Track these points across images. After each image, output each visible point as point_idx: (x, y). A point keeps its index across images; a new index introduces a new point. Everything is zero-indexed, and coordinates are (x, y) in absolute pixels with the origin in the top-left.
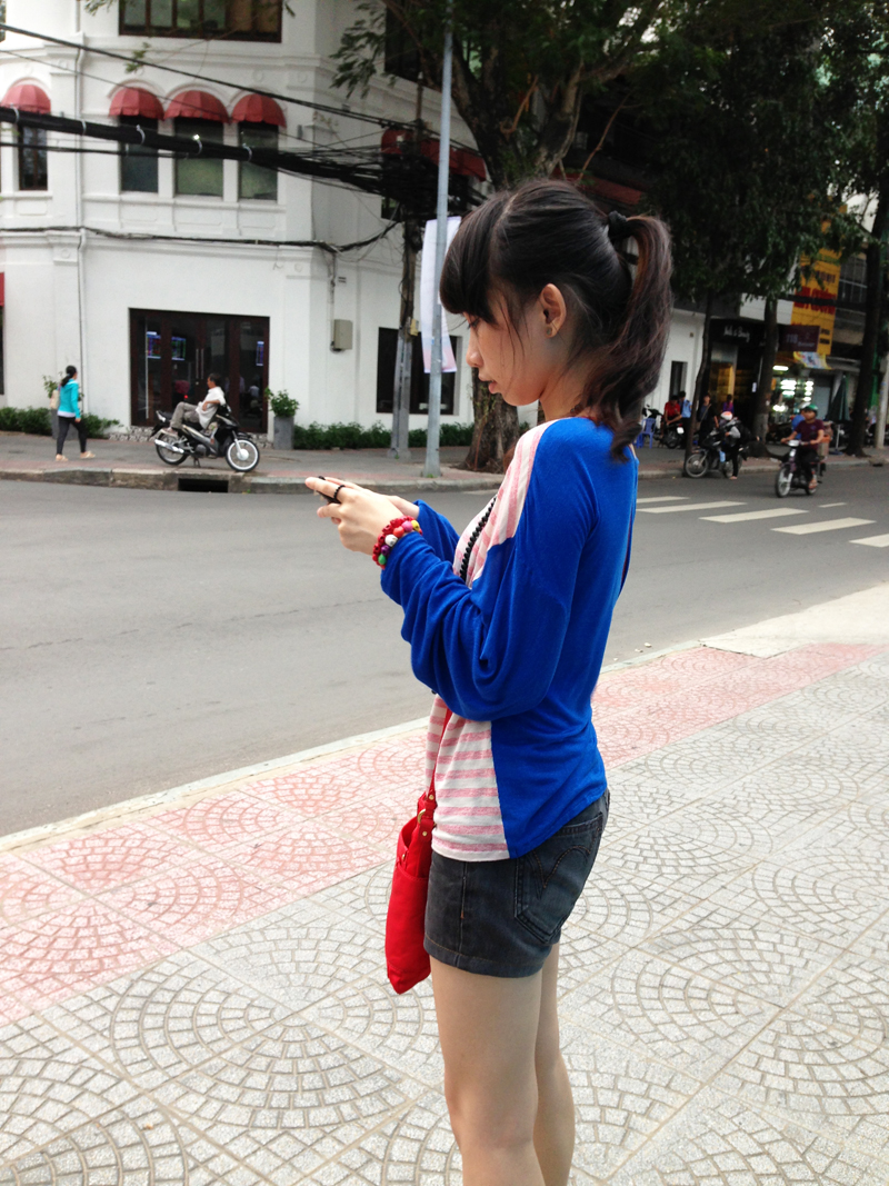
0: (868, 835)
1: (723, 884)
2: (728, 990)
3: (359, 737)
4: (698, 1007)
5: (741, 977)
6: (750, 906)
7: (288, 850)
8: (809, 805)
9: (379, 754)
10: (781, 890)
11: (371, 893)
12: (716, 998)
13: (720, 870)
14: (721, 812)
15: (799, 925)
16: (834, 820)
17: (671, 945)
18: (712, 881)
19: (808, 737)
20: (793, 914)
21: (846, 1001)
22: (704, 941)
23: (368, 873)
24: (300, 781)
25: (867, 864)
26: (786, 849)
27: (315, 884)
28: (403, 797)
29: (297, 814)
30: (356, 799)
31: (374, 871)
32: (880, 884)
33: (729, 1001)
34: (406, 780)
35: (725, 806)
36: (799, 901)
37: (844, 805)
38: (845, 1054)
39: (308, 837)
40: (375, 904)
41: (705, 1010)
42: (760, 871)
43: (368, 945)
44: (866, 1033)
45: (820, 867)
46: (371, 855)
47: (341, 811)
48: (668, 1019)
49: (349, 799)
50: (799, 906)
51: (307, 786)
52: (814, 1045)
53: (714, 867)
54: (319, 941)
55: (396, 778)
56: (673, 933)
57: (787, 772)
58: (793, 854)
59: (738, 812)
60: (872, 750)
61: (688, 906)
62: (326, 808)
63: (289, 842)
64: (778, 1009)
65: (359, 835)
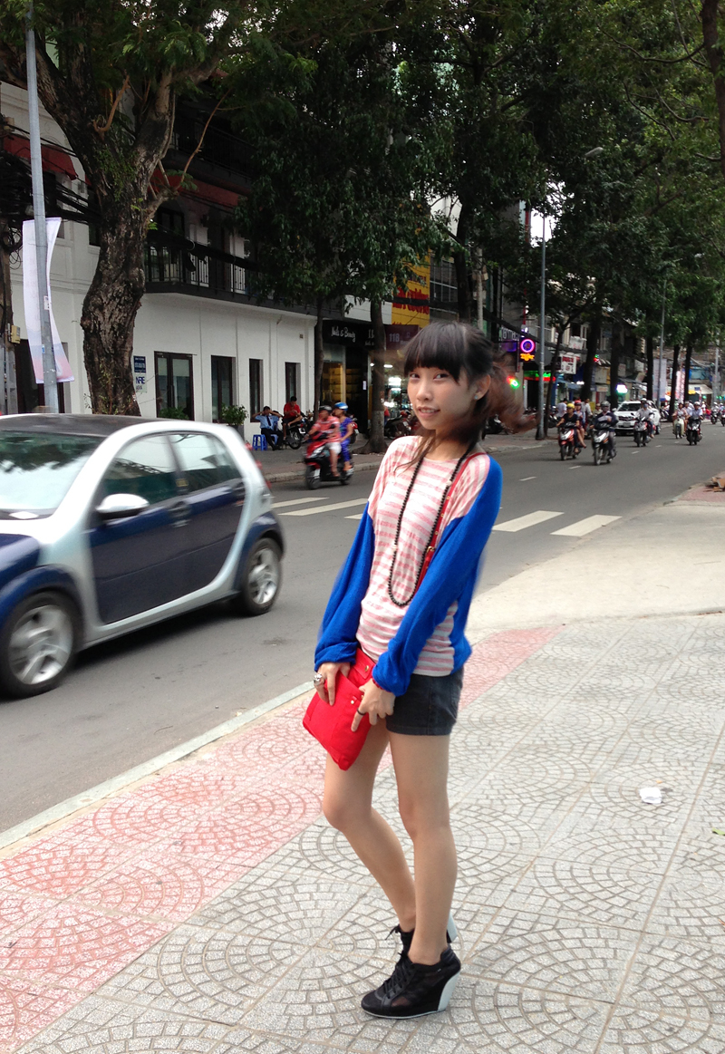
0: (615, 814)
1: (512, 887)
2: (558, 997)
3: (83, 796)
4: (538, 1021)
5: (565, 980)
6: (543, 906)
7: (51, 942)
8: (554, 793)
9: (114, 811)
10: (564, 883)
11: (164, 973)
12: (551, 1007)
13: (503, 874)
14: (481, 814)
15: (594, 916)
16: (582, 804)
17: (489, 962)
18: (500, 887)
19: (527, 725)
20: (583, 905)
21: (664, 984)
22: (517, 950)
23: (153, 951)
24: (35, 859)
25: (626, 842)
26: (553, 840)
27: (98, 976)
28: (160, 856)
29: (46, 898)
30: (107, 868)
31: (158, 948)
32: (645, 860)
33: (563, 1009)
34: (156, 836)
35: (482, 808)
36: (584, 891)
37: (583, 788)
38: (684, 1038)
39: (68, 922)
40: (174, 984)
41: (545, 1022)
42: (539, 868)
43: (184, 1033)
44: (695, 1013)
45: (588, 853)
46: (148, 929)
47: (95, 885)
48: (515, 1041)
49: (100, 869)
50: (585, 897)
51: (45, 863)
52: (655, 1036)
53: (498, 872)
54: (126, 1041)
55: (144, 836)
56: (486, 948)
57: (523, 763)
58: (560, 845)
59: (496, 811)
60: (586, 730)
61: (489, 918)
62: (77, 885)
63: (49, 933)
64: (609, 1006)
65: (126, 908)
